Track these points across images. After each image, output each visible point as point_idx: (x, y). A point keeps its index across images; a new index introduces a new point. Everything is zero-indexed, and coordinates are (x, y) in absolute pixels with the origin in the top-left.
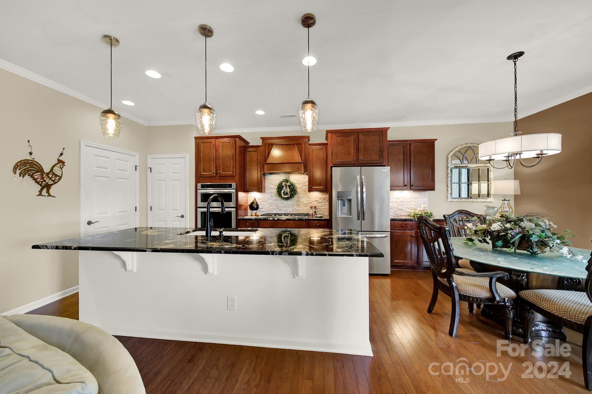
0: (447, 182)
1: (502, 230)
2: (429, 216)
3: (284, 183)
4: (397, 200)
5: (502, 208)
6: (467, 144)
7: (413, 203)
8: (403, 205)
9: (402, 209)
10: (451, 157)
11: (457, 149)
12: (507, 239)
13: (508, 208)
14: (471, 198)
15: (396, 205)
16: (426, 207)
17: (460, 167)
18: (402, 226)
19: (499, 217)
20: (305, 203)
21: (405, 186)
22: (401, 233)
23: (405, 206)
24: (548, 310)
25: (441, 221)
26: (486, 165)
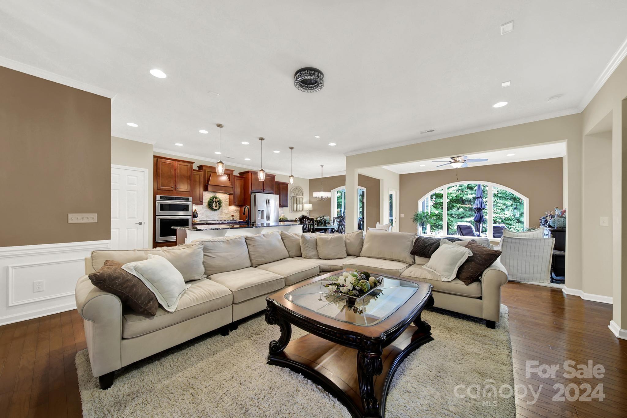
3: (215, 199)
6: (297, 186)
14: (297, 211)
16: (284, 215)
20: (226, 213)
26: (302, 197)
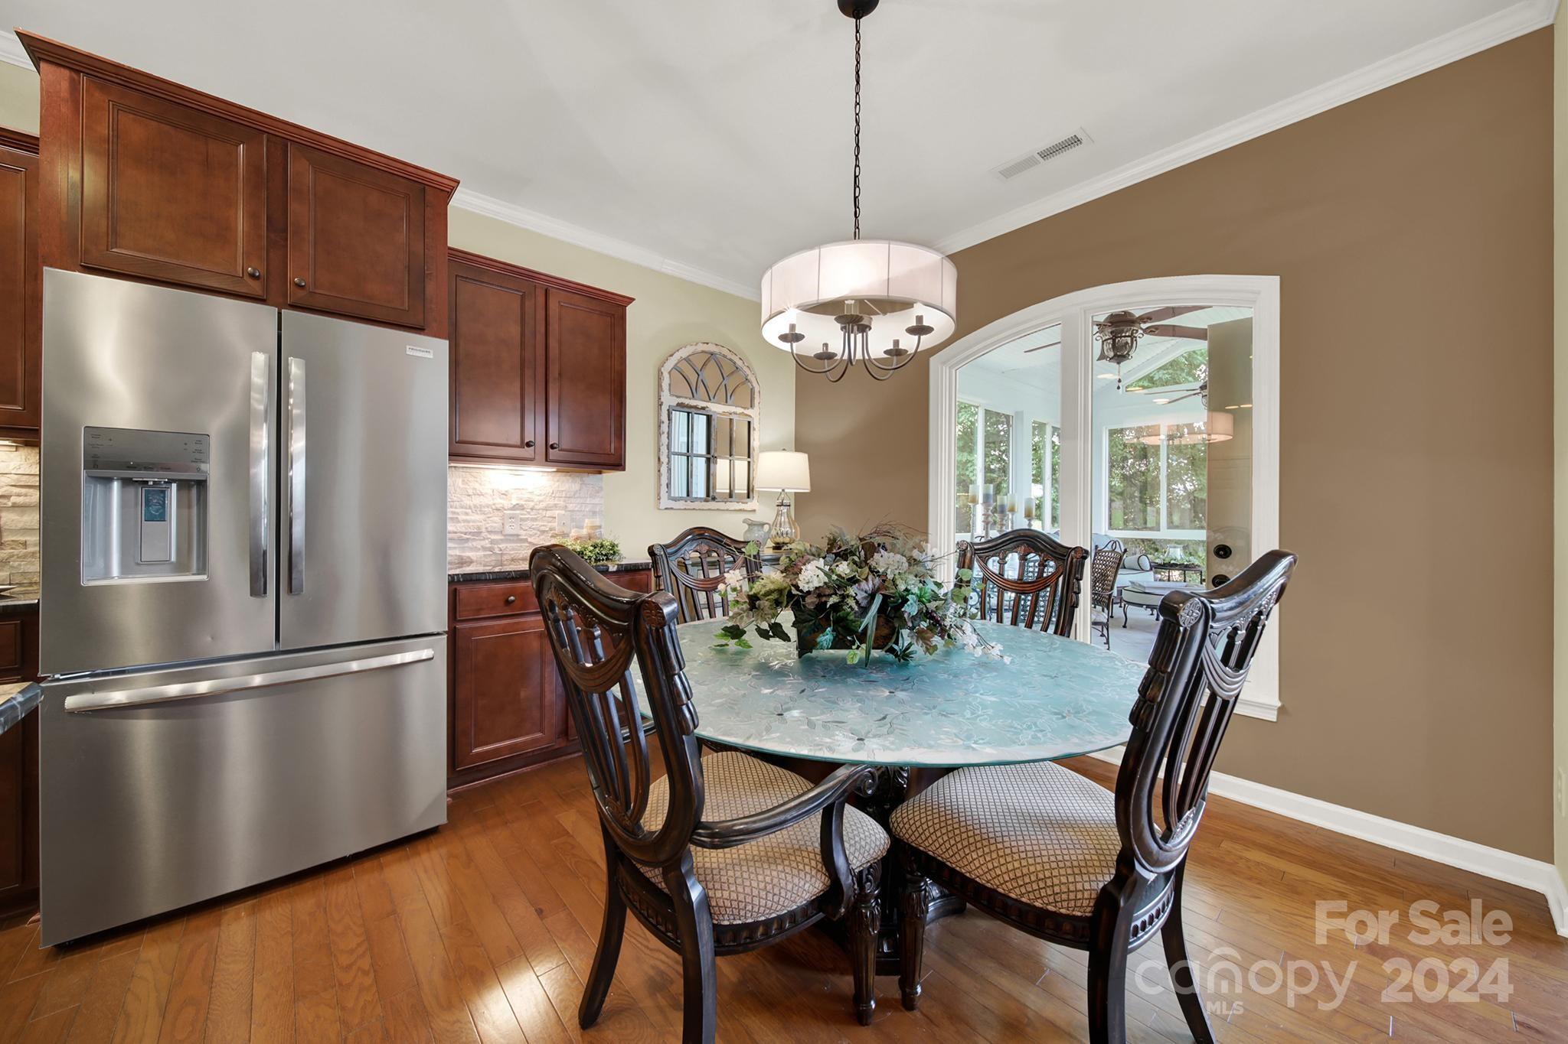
0: (659, 450)
1: (828, 587)
2: (605, 555)
4: (500, 502)
5: (778, 526)
6: (707, 343)
7: (556, 513)
8: (522, 520)
9: (518, 535)
10: (670, 373)
11: (684, 353)
12: (847, 620)
13: (788, 525)
14: (714, 499)
15: (496, 519)
16: (598, 524)
17: (691, 407)
18: (508, 603)
19: (771, 549)
21: (528, 445)
22: (504, 629)
23: (529, 523)
24: (988, 882)
25: (643, 570)
26: (746, 412)
